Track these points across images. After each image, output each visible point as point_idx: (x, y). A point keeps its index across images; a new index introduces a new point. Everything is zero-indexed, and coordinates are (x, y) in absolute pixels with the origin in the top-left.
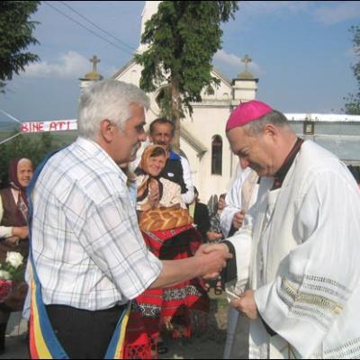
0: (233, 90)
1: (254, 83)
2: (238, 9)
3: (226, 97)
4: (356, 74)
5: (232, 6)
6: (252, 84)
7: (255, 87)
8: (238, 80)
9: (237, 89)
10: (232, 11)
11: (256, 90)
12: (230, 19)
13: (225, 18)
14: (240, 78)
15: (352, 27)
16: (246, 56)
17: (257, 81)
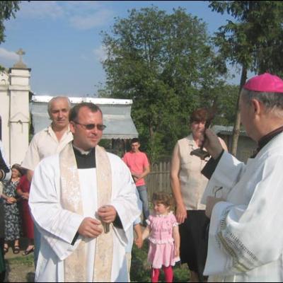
0: (10, 77)
1: (27, 72)
2: (19, 9)
3: (3, 83)
4: (104, 68)
5: (14, 6)
6: (26, 73)
7: (29, 75)
8: (13, 69)
9: (14, 76)
10: (13, 11)
11: (29, 77)
12: (11, 17)
13: (7, 15)
14: (16, 67)
15: (102, 32)
16: (21, 50)
17: (30, 70)
